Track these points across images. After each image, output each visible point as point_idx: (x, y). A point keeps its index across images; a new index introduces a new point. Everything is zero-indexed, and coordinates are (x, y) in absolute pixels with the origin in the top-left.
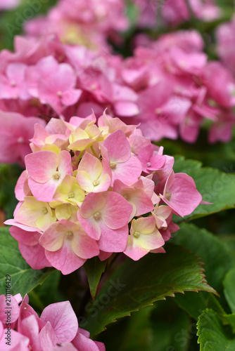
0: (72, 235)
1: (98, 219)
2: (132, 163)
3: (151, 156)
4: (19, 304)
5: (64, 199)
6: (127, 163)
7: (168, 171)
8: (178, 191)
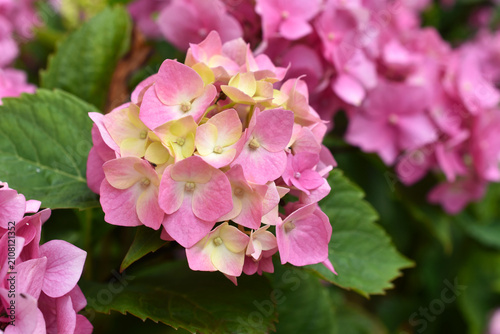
0: (148, 185)
1: (189, 191)
2: (278, 159)
3: (309, 167)
4: (26, 214)
5: (167, 140)
6: (272, 156)
7: (313, 199)
8: (306, 231)
